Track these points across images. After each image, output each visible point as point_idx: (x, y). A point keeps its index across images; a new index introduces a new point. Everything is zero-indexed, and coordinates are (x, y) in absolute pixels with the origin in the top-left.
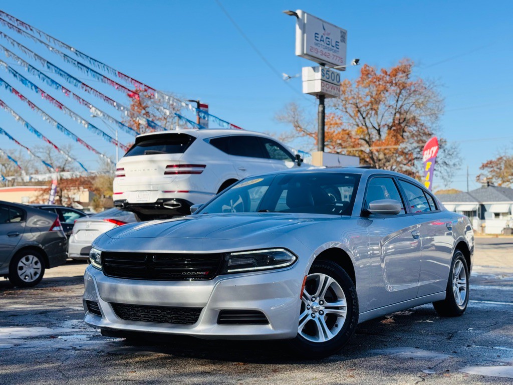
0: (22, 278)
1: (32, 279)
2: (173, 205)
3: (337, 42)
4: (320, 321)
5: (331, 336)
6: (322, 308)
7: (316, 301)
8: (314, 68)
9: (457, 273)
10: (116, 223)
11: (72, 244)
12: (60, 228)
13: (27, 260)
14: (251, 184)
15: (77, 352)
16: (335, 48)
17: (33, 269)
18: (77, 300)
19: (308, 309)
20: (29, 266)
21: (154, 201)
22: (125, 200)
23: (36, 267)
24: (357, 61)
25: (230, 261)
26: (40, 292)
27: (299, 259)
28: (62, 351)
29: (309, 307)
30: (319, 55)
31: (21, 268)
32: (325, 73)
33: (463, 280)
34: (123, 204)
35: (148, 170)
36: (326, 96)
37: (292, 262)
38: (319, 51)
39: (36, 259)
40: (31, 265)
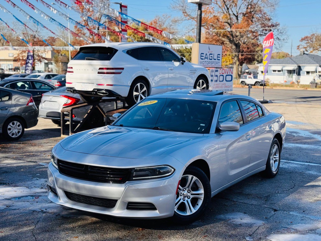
0: (10, 135)
1: (16, 135)
2: (103, 93)
4: (188, 202)
5: (194, 211)
6: (189, 194)
7: (185, 191)
9: (273, 152)
10: (68, 98)
11: (41, 109)
12: (33, 103)
13: (13, 124)
14: (150, 104)
15: (44, 215)
17: (17, 130)
18: (44, 155)
19: (181, 196)
20: (14, 128)
21: (91, 90)
22: (73, 88)
23: (19, 128)
25: (135, 173)
26: (22, 145)
27: (176, 171)
28: (35, 213)
29: (181, 194)
31: (10, 129)
33: (277, 155)
34: (72, 90)
35: (88, 70)
36: (202, 4)
37: (172, 172)
39: (18, 123)
40: (16, 127)
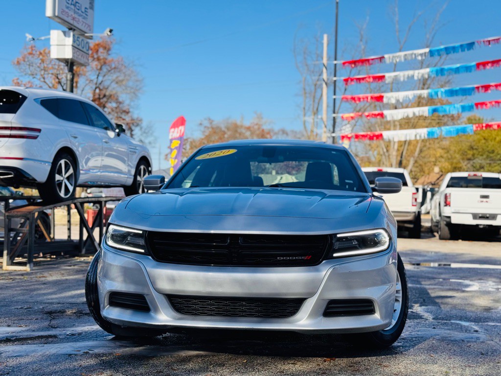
2: (2, 174)
3: (86, 8)
8: (64, 33)
16: (84, 15)
24: (111, 31)
25: (337, 243)
30: (69, 20)
32: (76, 39)
36: (75, 64)
38: (70, 15)
